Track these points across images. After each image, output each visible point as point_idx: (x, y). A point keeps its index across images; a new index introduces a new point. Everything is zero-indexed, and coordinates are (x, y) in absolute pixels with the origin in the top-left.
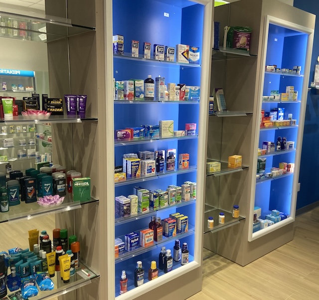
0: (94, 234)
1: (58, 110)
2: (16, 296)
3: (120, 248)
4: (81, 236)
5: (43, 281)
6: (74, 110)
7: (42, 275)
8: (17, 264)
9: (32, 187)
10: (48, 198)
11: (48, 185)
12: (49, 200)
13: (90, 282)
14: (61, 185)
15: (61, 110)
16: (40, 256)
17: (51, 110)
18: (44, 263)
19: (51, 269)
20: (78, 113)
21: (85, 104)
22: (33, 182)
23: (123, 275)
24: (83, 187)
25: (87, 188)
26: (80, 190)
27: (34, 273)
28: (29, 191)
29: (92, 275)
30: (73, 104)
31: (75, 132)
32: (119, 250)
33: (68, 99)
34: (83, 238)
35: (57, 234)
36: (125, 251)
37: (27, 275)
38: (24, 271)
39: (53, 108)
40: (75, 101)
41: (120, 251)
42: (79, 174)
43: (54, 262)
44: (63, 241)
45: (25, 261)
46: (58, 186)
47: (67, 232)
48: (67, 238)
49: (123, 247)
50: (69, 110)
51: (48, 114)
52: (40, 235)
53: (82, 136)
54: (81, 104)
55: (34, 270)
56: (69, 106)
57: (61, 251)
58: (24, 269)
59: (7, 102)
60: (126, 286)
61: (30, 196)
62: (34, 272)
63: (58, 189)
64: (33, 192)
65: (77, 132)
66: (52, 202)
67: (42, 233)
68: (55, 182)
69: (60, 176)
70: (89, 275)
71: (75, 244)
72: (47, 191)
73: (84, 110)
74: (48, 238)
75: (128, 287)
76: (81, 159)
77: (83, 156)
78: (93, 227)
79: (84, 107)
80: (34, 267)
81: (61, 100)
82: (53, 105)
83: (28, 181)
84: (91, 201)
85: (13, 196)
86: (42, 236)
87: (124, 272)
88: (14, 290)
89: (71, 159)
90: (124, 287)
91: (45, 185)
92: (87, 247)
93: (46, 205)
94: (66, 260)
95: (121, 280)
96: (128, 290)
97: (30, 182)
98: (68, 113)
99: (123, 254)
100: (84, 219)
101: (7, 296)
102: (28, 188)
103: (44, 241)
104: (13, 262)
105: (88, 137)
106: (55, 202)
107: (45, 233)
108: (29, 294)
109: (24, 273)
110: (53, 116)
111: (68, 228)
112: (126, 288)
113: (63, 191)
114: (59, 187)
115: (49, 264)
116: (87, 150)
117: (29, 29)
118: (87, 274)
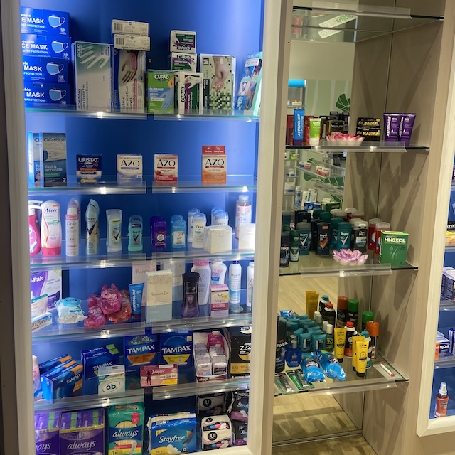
0: (404, 316)
1: (373, 134)
2: (296, 374)
3: (442, 347)
4: (379, 313)
5: (331, 365)
6: (395, 135)
7: (329, 356)
8: (296, 332)
9: (326, 235)
10: (346, 252)
11: (345, 234)
12: (349, 256)
13: (395, 385)
14: (362, 238)
15: (377, 134)
16: (324, 329)
17: (364, 133)
18: (328, 340)
19: (339, 352)
20: (400, 139)
21: (412, 126)
22: (327, 227)
23: (442, 388)
24: (396, 245)
25: (402, 247)
26: (392, 249)
27: (317, 351)
28: (321, 239)
29: (397, 377)
30: (395, 126)
31: (385, 165)
32: (441, 349)
33: (389, 118)
34: (383, 317)
35: (343, 304)
36: (449, 353)
37: (307, 350)
38: (305, 344)
39: (367, 131)
40: (398, 122)
41: (441, 352)
42: (387, 226)
43: (343, 342)
44: (352, 315)
45: (305, 331)
46: (357, 238)
47: (358, 303)
48: (357, 313)
49: (446, 347)
50: (388, 135)
51: (361, 139)
52: (320, 300)
53: (397, 170)
54: (407, 126)
55: (317, 345)
56: (388, 129)
57: (352, 329)
58: (305, 341)
59: (315, 123)
60: (446, 407)
61: (322, 246)
62: (317, 348)
63: (357, 242)
64: (327, 241)
65: (389, 165)
66: (353, 259)
67: (324, 298)
68: (354, 232)
69: (361, 224)
70: (393, 375)
71: (373, 325)
72: (344, 242)
73: (410, 135)
74: (331, 307)
75: (448, 409)
76: (391, 203)
77: (396, 199)
78: (402, 306)
79: (410, 130)
80: (317, 342)
81: (378, 120)
82: (367, 127)
83: (322, 226)
84: (405, 266)
85: (303, 243)
86: (323, 301)
87: (444, 385)
88: (292, 366)
89: (374, 203)
90: (443, 408)
91: (342, 234)
92: (389, 333)
93: (345, 262)
94: (362, 344)
95: (439, 396)
96: (448, 414)
97: (324, 227)
98: (386, 138)
99: (446, 358)
100: (388, 292)
101: (284, 371)
102: (321, 235)
103: (326, 309)
104: (290, 328)
105: (409, 174)
106: (357, 260)
107: (327, 299)
108: (313, 377)
109: (305, 347)
110: (366, 142)
111: (359, 298)
112: (445, 411)
113: (363, 245)
114: (358, 240)
115: (336, 343)
116: (405, 193)
117: (306, 24)
118: (391, 373)
